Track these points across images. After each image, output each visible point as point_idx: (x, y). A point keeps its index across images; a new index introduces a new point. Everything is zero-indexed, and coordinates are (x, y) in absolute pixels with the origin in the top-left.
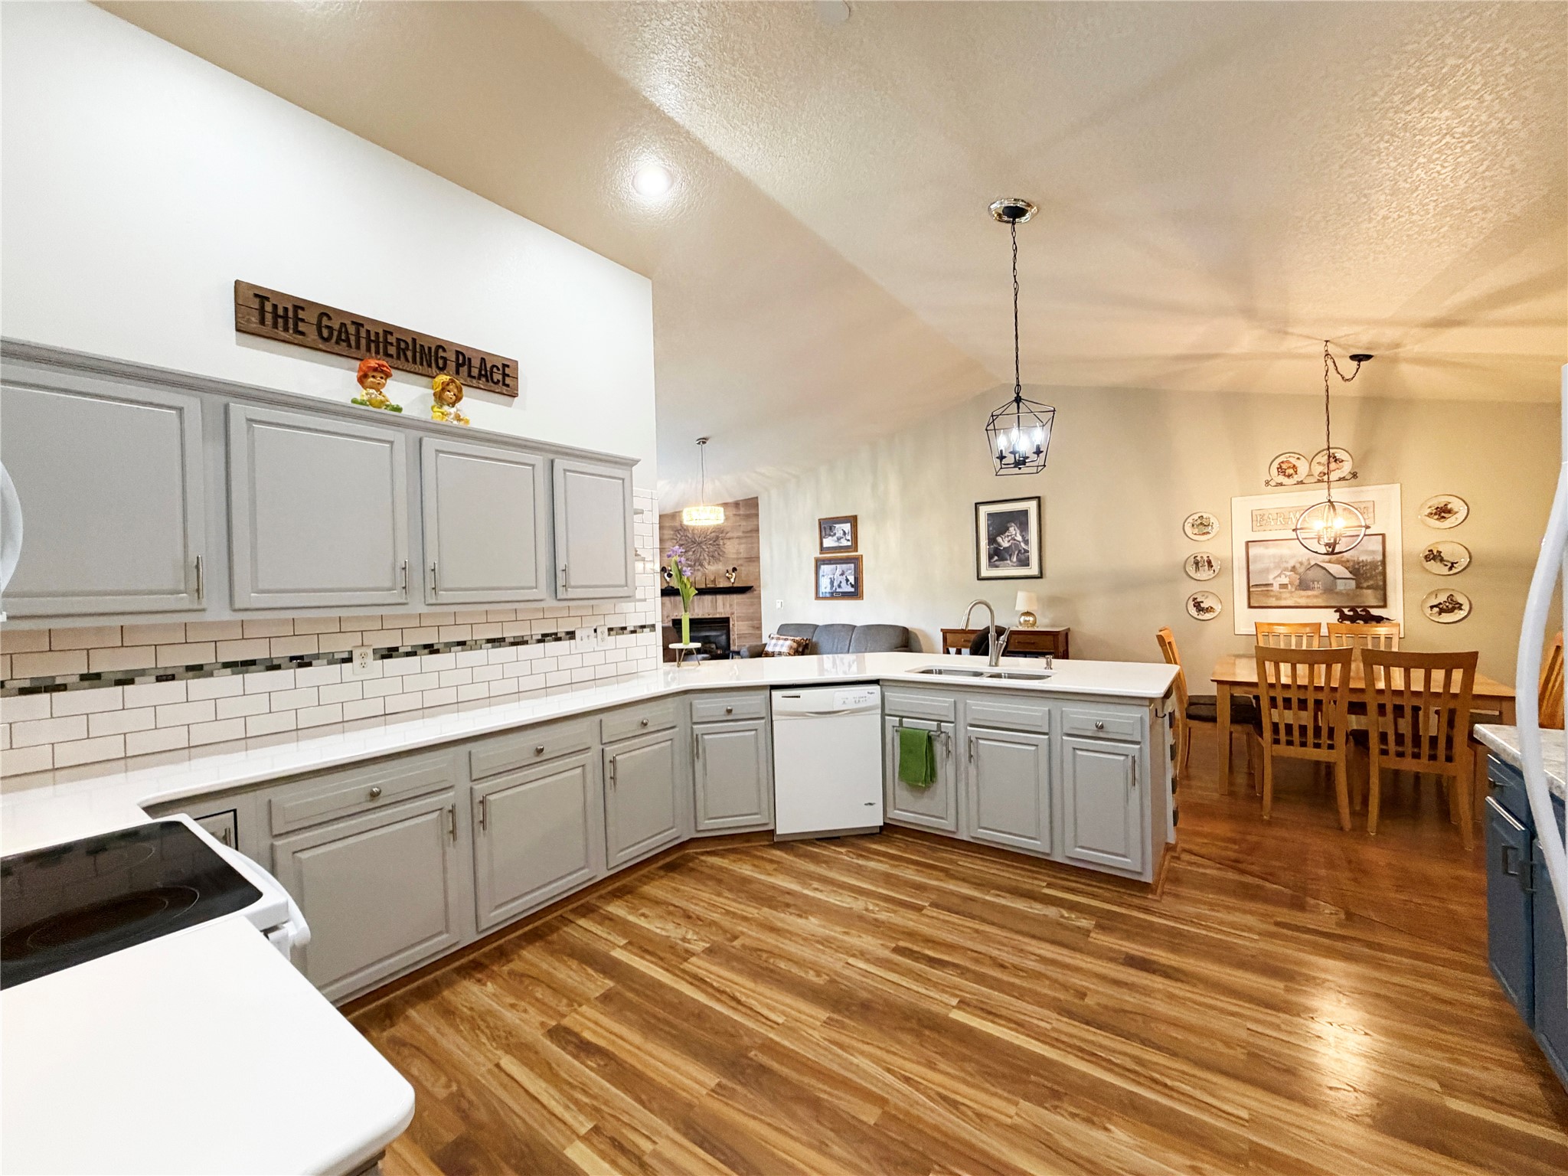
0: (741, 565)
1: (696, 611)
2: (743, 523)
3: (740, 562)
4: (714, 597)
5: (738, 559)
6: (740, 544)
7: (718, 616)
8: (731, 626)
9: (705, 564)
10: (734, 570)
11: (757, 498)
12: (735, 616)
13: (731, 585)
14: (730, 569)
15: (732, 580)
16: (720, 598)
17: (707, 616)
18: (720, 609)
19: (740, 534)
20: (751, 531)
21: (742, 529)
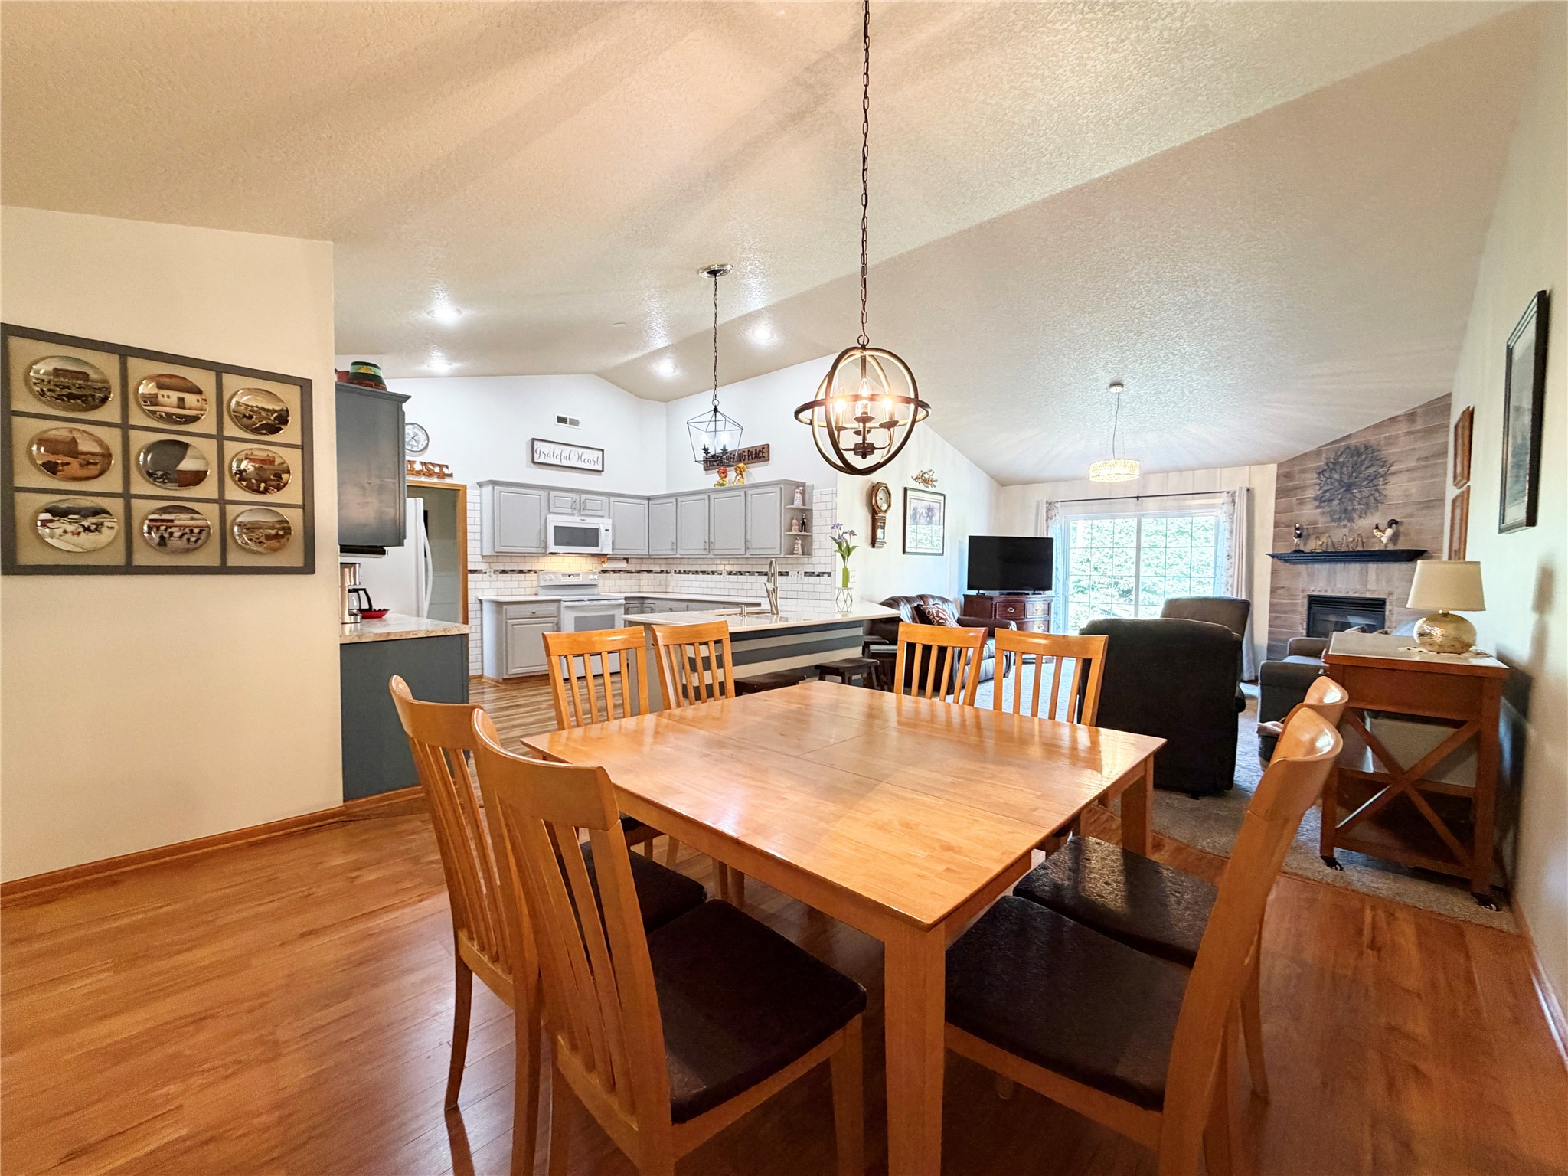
0: (1411, 515)
1: (1339, 585)
2: (1419, 445)
3: (1409, 510)
4: (1364, 565)
5: (1405, 505)
6: (1411, 480)
7: (1368, 595)
8: (1387, 613)
9: (1355, 516)
10: (1393, 523)
11: (1449, 395)
12: (1395, 597)
13: (1382, 548)
14: (1383, 523)
15: (1384, 540)
16: (1373, 567)
17: (1352, 595)
18: (1372, 585)
19: (1412, 464)
20: (1434, 456)
21: (1417, 455)
